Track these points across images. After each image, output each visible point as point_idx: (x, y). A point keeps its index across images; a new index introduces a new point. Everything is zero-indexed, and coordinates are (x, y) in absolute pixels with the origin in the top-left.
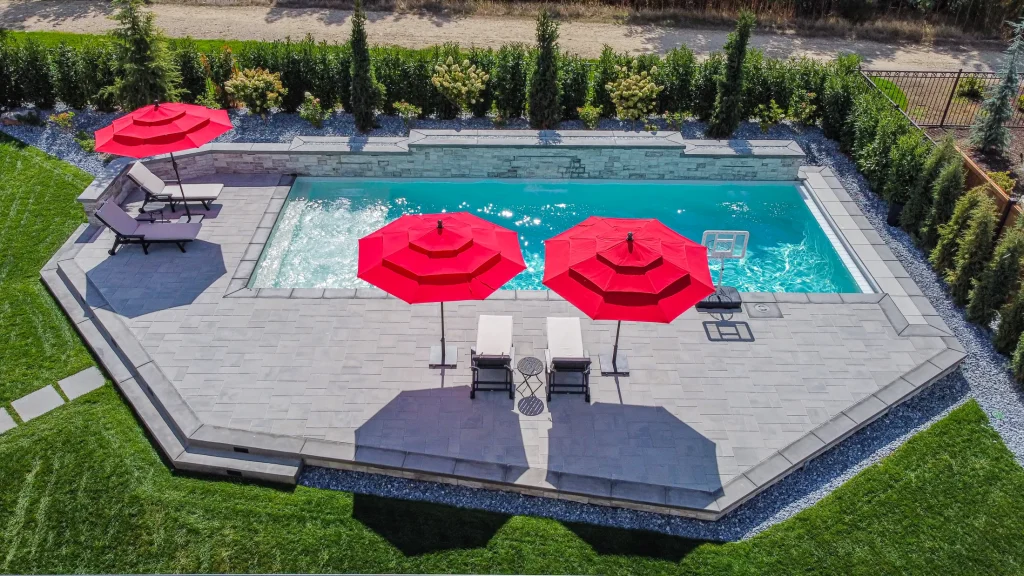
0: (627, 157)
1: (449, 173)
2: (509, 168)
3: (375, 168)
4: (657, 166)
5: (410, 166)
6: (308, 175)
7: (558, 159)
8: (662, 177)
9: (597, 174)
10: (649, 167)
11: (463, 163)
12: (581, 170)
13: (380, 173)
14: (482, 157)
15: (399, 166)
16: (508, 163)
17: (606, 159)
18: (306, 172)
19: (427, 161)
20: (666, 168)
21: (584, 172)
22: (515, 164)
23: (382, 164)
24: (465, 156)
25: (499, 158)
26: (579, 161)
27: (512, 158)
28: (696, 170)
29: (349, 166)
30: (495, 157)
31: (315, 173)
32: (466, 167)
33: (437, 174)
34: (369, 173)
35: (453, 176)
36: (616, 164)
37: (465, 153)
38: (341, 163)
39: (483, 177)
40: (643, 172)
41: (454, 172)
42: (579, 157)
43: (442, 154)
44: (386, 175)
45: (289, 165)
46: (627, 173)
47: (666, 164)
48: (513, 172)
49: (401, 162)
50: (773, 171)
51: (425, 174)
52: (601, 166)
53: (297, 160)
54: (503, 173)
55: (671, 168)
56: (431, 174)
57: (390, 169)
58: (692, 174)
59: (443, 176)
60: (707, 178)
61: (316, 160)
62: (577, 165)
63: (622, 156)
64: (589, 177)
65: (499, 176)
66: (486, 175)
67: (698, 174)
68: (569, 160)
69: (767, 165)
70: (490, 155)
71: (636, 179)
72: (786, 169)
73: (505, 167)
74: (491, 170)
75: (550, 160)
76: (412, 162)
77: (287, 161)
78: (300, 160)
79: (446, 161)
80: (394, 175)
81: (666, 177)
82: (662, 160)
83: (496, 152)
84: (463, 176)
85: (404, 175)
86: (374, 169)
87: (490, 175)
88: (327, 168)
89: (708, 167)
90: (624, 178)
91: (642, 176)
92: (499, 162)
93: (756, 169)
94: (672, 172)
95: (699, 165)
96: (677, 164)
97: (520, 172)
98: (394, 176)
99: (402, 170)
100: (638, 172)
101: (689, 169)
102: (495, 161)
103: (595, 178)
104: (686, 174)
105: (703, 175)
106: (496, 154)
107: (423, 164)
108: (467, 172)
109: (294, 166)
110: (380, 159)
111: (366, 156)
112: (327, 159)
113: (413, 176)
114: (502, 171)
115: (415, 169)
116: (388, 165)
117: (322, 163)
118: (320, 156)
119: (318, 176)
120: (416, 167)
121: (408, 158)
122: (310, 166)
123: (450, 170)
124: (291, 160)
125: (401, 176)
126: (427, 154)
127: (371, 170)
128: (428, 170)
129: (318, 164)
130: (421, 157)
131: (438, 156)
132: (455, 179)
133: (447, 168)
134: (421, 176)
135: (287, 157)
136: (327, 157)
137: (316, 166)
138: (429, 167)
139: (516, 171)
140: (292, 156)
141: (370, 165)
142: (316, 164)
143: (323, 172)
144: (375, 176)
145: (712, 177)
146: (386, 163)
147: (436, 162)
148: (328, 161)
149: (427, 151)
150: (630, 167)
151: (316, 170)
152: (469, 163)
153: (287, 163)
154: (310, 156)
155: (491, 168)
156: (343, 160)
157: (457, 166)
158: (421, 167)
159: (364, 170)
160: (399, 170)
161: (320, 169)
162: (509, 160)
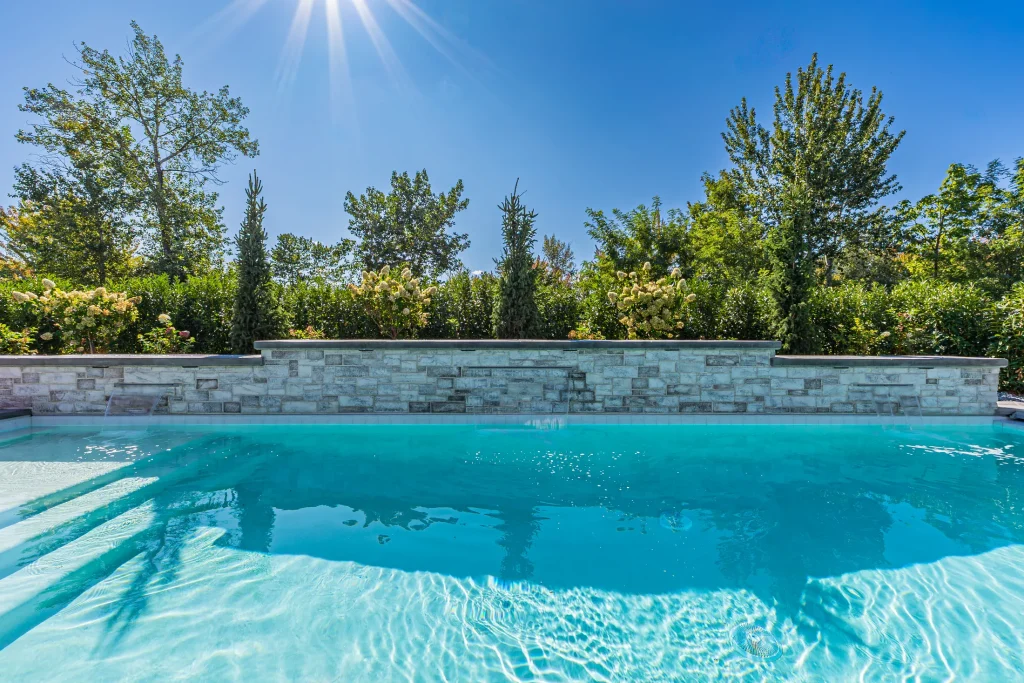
0: (671, 367)
1: (334, 404)
2: (450, 393)
3: (190, 394)
4: (730, 386)
5: (256, 390)
6: (54, 412)
7: (542, 372)
8: (741, 409)
9: (618, 403)
10: (716, 387)
11: (361, 382)
12: (588, 396)
13: (199, 406)
14: (398, 369)
15: (239, 390)
16: (447, 383)
17: (633, 372)
18: (51, 405)
19: (293, 380)
20: (748, 389)
21: (593, 401)
22: (463, 383)
23: (204, 386)
24: (366, 369)
25: (429, 371)
26: (582, 376)
27: (455, 371)
28: (805, 393)
29: (137, 390)
30: (421, 369)
31: (68, 408)
32: (367, 390)
33: (312, 407)
34: (177, 407)
35: (344, 411)
36: (654, 383)
37: (365, 362)
38: (122, 385)
39: (398, 411)
40: (705, 398)
41: (344, 401)
42: (583, 368)
43: (321, 363)
44: (211, 409)
45: (19, 391)
46: (674, 401)
47: (747, 381)
48: (458, 402)
49: (241, 381)
50: (950, 393)
51: (288, 406)
52: (625, 388)
53: (37, 380)
54: (440, 404)
55: (758, 390)
56: (299, 405)
57: (220, 396)
58: (798, 401)
59: (323, 410)
60: (828, 411)
61: (73, 380)
62: (579, 385)
63: (663, 366)
64: (607, 410)
65: (430, 408)
66: (405, 406)
67: (810, 401)
68: (565, 373)
69: (935, 382)
70: (413, 365)
71: (694, 412)
72: (972, 389)
73: (443, 390)
74: (415, 396)
75: (529, 374)
76: (264, 381)
77: (16, 381)
78: (43, 379)
79: (327, 380)
80: (226, 409)
81: (751, 408)
82: (737, 372)
84: (362, 410)
85: (243, 409)
86: (188, 396)
87: (414, 408)
88: (96, 395)
89: (827, 388)
90: (670, 411)
91: (703, 408)
92: (431, 380)
93: (917, 391)
94: (759, 399)
95: (809, 383)
96: (766, 381)
97: (472, 401)
98: (226, 411)
99: (243, 397)
100: (696, 399)
101: (790, 392)
102: (423, 378)
103: (615, 410)
104: (787, 403)
105: (820, 405)
106: (425, 362)
107: (284, 382)
108: (369, 401)
109: (28, 393)
110: (200, 376)
111: (174, 369)
112: (96, 376)
113: (263, 410)
114: (437, 399)
115: (268, 397)
116: (216, 388)
117: (84, 386)
118: (82, 369)
119: (74, 413)
120: (271, 392)
121: (258, 371)
122: (60, 392)
123: (336, 398)
124: (24, 379)
125: (240, 412)
126: (293, 365)
127: (180, 399)
128: (294, 399)
129: (78, 387)
130: (282, 371)
131: (314, 369)
132: (344, 418)
133: (331, 393)
134: (280, 412)
135: (16, 372)
136: (96, 371)
137: (73, 391)
138: (296, 392)
139: (463, 399)
140: (27, 370)
141: (179, 389)
142: (74, 387)
143: (85, 405)
144: (188, 413)
145: (837, 408)
146: (212, 384)
147: (309, 381)
148: (98, 381)
149: (293, 357)
150: (681, 389)
151: (71, 401)
152: (374, 382)
153: (16, 386)
154: (62, 369)
155: (415, 393)
156: (128, 378)
157: (350, 390)
158: (281, 392)
159: (166, 399)
160: (236, 399)
161: (81, 397)
162: (450, 376)
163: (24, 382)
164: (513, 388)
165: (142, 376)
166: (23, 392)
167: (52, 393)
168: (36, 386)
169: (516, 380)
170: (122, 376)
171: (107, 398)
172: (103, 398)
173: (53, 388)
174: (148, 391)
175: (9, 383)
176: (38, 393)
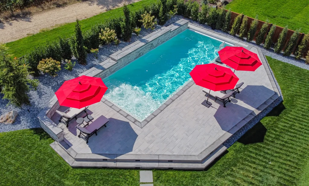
5: (117, 67)
7: (149, 46)
8: (167, 40)
11: (129, 59)
14: (133, 54)
15: (114, 68)
17: (157, 41)
19: (121, 63)
21: (153, 47)
22: (140, 52)
23: (110, 70)
26: (153, 44)
33: (123, 65)
34: (107, 75)
36: (159, 41)
37: (129, 56)
41: (127, 62)
44: (111, 73)
46: (161, 42)
48: (140, 55)
50: (184, 28)
51: (121, 67)
52: (157, 43)
56: (122, 66)
57: (112, 70)
58: (173, 35)
59: (125, 65)
65: (137, 58)
66: (134, 59)
68: (151, 45)
70: (135, 53)
71: (163, 43)
72: (186, 26)
75: (147, 47)
76: (118, 65)
79: (125, 60)
80: (113, 72)
82: (167, 35)
83: (136, 51)
85: (115, 70)
86: (108, 73)
90: (160, 44)
92: (137, 54)
93: (182, 29)
94: (169, 37)
96: (170, 35)
100: (163, 41)
103: (155, 47)
104: (171, 37)
108: (130, 61)
113: (118, 69)
114: (137, 56)
126: (121, 61)
132: (127, 65)
145: (176, 34)
147: (123, 62)
155: (135, 57)
158: (120, 65)
162: (139, 52)
164: (146, 50)
174: (103, 75)
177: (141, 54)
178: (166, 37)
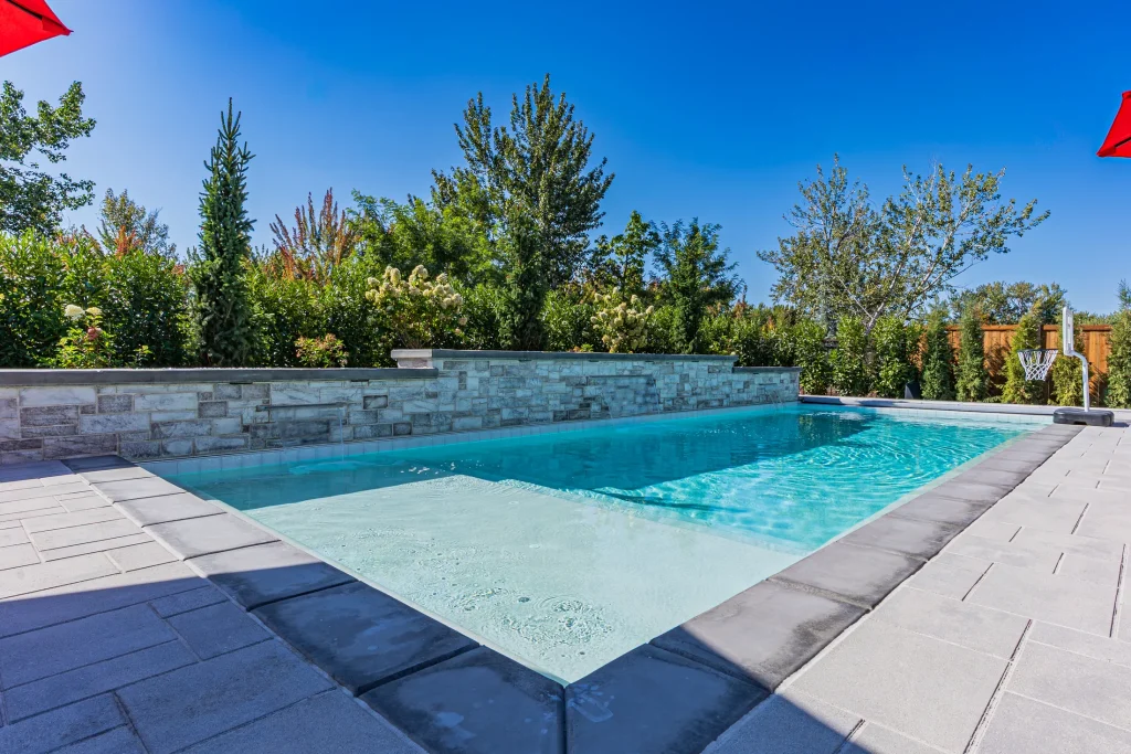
0: (694, 375)
1: (497, 417)
2: (581, 400)
3: (356, 415)
4: (717, 388)
5: (427, 406)
6: (159, 456)
7: (634, 380)
8: (721, 404)
9: (671, 403)
10: (711, 389)
11: (520, 393)
12: (656, 399)
13: (367, 430)
15: (409, 408)
16: (578, 392)
17: (677, 378)
18: (154, 446)
19: (462, 394)
20: (724, 389)
21: (659, 403)
22: (590, 391)
23: (373, 404)
24: (522, 380)
25: (568, 380)
26: (654, 383)
27: (584, 380)
28: (743, 391)
29: (290, 413)
30: (563, 379)
31: (185, 446)
32: (525, 401)
34: (340, 433)
35: (505, 424)
36: (686, 387)
37: (523, 373)
38: (269, 408)
39: (546, 421)
40: (707, 397)
41: (506, 414)
42: (654, 376)
43: (487, 374)
44: (379, 433)
45: (89, 426)
46: (695, 400)
47: (723, 384)
48: (585, 409)
49: (412, 396)
50: (787, 388)
51: (458, 423)
52: (674, 391)
53: (128, 407)
54: (574, 412)
56: (468, 421)
57: (390, 415)
58: (740, 396)
59: (488, 425)
60: (750, 403)
61: (194, 404)
62: (653, 390)
63: (692, 374)
64: (665, 410)
65: (567, 417)
66: (551, 415)
67: (745, 397)
68: (645, 381)
69: (783, 381)
70: (556, 376)
71: (702, 408)
73: (577, 398)
74: (555, 404)
75: (627, 382)
76: (435, 396)
77: (85, 410)
78: (139, 404)
79: (493, 392)
80: (396, 431)
81: (724, 403)
82: (720, 378)
83: (564, 369)
84: (518, 422)
85: (415, 430)
86: (353, 419)
87: (557, 417)
88: (226, 425)
89: (751, 387)
90: (693, 408)
91: (706, 405)
92: (569, 389)
93: (777, 388)
94: (728, 396)
95: (747, 384)
96: (730, 384)
98: (396, 434)
99: (414, 416)
100: (704, 398)
101: (738, 391)
102: (562, 387)
103: (669, 410)
104: (737, 398)
105: (747, 399)
106: (566, 372)
107: (454, 397)
108: (525, 412)
109: (110, 429)
110: (368, 392)
111: (337, 384)
112: (230, 397)
113: (434, 429)
114: (572, 407)
115: (439, 414)
116: (385, 406)
117: (210, 412)
118: (207, 388)
119: (194, 453)
120: (443, 409)
121: (427, 385)
122: (169, 423)
123: (498, 411)
124: (101, 406)
125: (410, 433)
126: (462, 376)
127: (345, 423)
128: (462, 415)
129: (200, 415)
130: (451, 384)
131: (481, 381)
132: (507, 431)
133: (495, 406)
134: (451, 429)
135: (87, 394)
136: (230, 390)
137: (192, 422)
138: (464, 406)
139: (588, 405)
140: (109, 390)
141: (343, 409)
142: (193, 416)
143: (210, 441)
144: (355, 438)
145: (754, 400)
146: (381, 401)
147: (476, 394)
148: (232, 404)
149: (463, 368)
150: (698, 391)
151: (185, 437)
152: (529, 393)
153: (87, 419)
154: (173, 388)
155: (558, 402)
156: (277, 398)
157: (510, 401)
158: (451, 408)
159: (328, 423)
160: (407, 419)
161: (206, 428)
162: (581, 386)
163: (101, 411)
164: (619, 394)
165: (294, 394)
166: (99, 428)
167: (154, 426)
168: (124, 416)
169: (620, 387)
170: (268, 395)
171: (246, 429)
172: (239, 429)
173: (157, 418)
174: (303, 414)
175: (71, 414)
176: (130, 428)
177: (595, 407)
178: (714, 382)
